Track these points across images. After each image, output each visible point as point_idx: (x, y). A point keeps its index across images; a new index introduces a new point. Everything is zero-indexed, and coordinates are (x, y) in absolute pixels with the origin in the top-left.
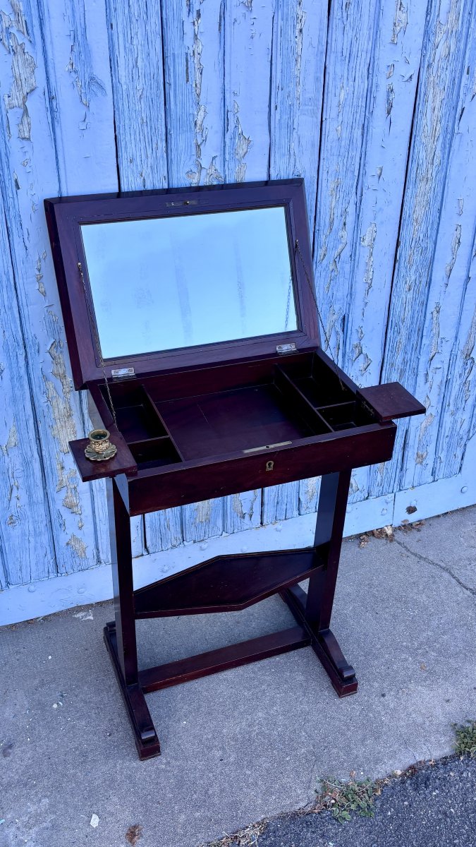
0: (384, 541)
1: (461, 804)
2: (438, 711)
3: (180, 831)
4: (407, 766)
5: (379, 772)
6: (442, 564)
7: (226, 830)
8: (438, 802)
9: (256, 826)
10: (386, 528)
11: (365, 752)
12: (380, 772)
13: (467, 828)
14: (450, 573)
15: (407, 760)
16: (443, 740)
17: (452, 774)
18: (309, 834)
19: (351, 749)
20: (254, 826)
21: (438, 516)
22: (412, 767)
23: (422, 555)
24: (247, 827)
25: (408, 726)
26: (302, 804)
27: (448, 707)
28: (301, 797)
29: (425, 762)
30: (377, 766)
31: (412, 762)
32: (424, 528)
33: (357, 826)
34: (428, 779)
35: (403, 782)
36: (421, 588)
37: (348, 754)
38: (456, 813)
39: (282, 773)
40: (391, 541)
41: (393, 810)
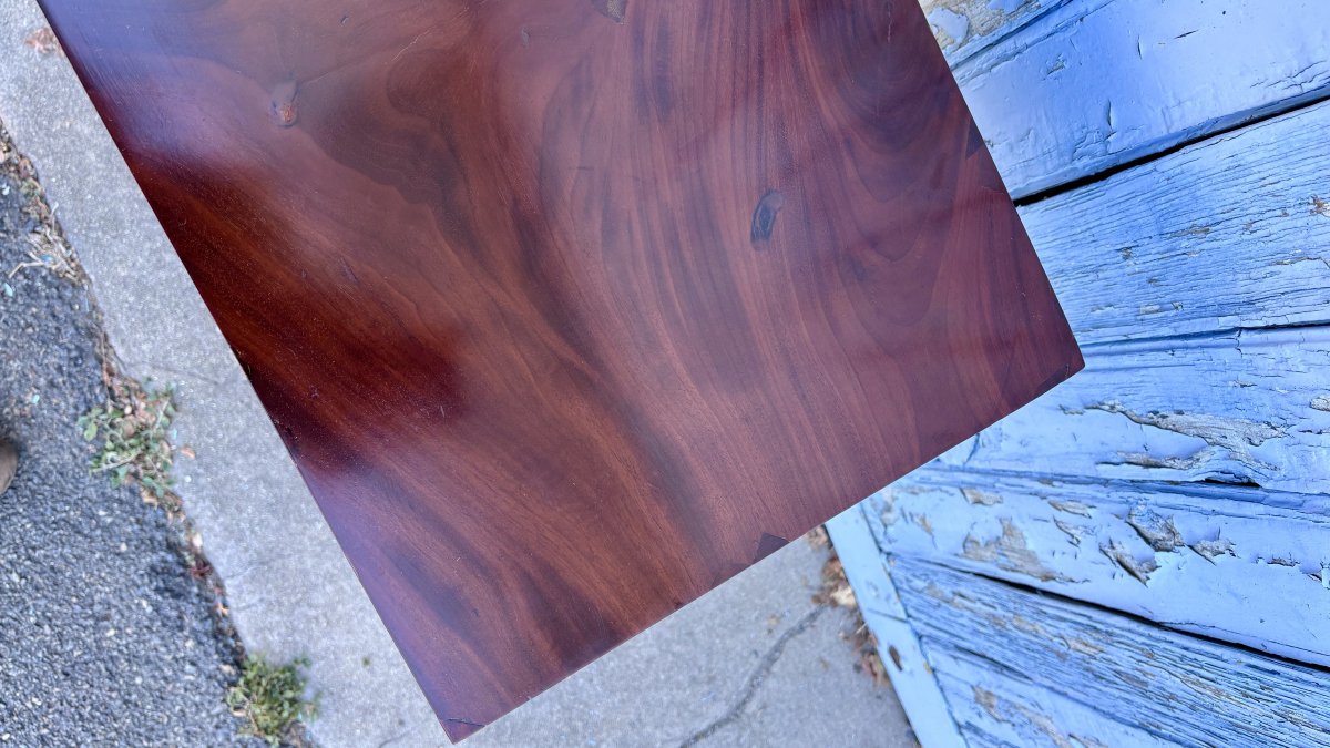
0: (816, 581)
1: (125, 651)
2: (340, 639)
3: (57, 126)
4: (210, 558)
5: (196, 503)
6: (752, 707)
7: (61, 209)
8: (129, 608)
9: (73, 265)
10: (849, 591)
11: (240, 481)
12: (196, 506)
13: (76, 653)
14: (727, 720)
15: (224, 561)
16: (274, 638)
17: (190, 644)
18: (54, 360)
19: (245, 455)
20: (72, 260)
21: (908, 722)
22: (204, 567)
23: (778, 664)
24: (68, 248)
25: (305, 573)
26: (120, 352)
27: (350, 661)
28: (134, 350)
29: (223, 594)
30: (208, 503)
31: (220, 569)
32: (865, 681)
33: (75, 451)
34: (176, 596)
35: (172, 547)
36: (677, 648)
37: (235, 447)
38: (107, 639)
39: (186, 317)
40: (817, 599)
41: (109, 520)
